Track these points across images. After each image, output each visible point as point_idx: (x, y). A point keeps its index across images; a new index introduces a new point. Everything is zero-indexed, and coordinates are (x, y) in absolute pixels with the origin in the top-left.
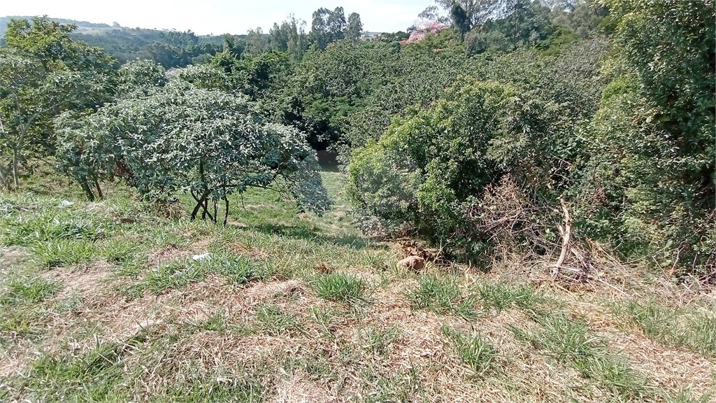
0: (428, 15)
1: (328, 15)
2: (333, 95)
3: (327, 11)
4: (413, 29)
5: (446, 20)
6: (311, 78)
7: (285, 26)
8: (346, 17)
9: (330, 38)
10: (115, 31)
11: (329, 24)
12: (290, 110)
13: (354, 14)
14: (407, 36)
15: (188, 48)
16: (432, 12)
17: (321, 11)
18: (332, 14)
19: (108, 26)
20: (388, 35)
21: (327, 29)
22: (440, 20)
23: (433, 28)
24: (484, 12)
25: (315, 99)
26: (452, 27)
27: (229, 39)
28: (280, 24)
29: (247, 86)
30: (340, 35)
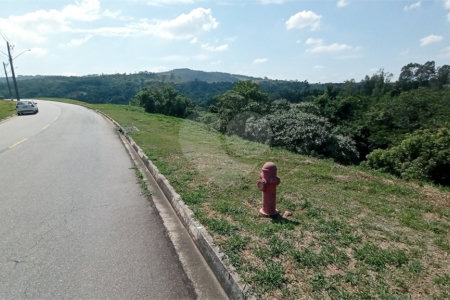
1: (416, 69)
2: (397, 128)
3: (417, 65)
6: (382, 114)
7: (375, 77)
8: (436, 69)
9: (415, 85)
10: (264, 82)
11: (417, 75)
12: (359, 135)
13: (446, 66)
15: (301, 92)
17: (411, 65)
18: (422, 67)
19: (261, 79)
21: (414, 79)
25: (381, 129)
27: (329, 87)
28: (371, 76)
29: (333, 116)
30: (426, 84)
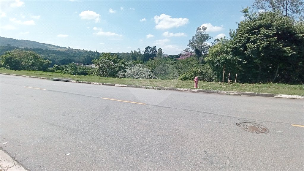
0: (187, 51)
1: (150, 49)
3: (150, 47)
4: (181, 54)
5: (193, 52)
8: (157, 49)
9: (150, 56)
10: (68, 50)
11: (150, 52)
13: (160, 49)
14: (179, 57)
16: (188, 50)
17: (148, 47)
18: (152, 48)
19: (66, 48)
20: (171, 56)
21: (150, 53)
22: (191, 53)
23: (188, 55)
24: (206, 51)
26: (195, 55)
